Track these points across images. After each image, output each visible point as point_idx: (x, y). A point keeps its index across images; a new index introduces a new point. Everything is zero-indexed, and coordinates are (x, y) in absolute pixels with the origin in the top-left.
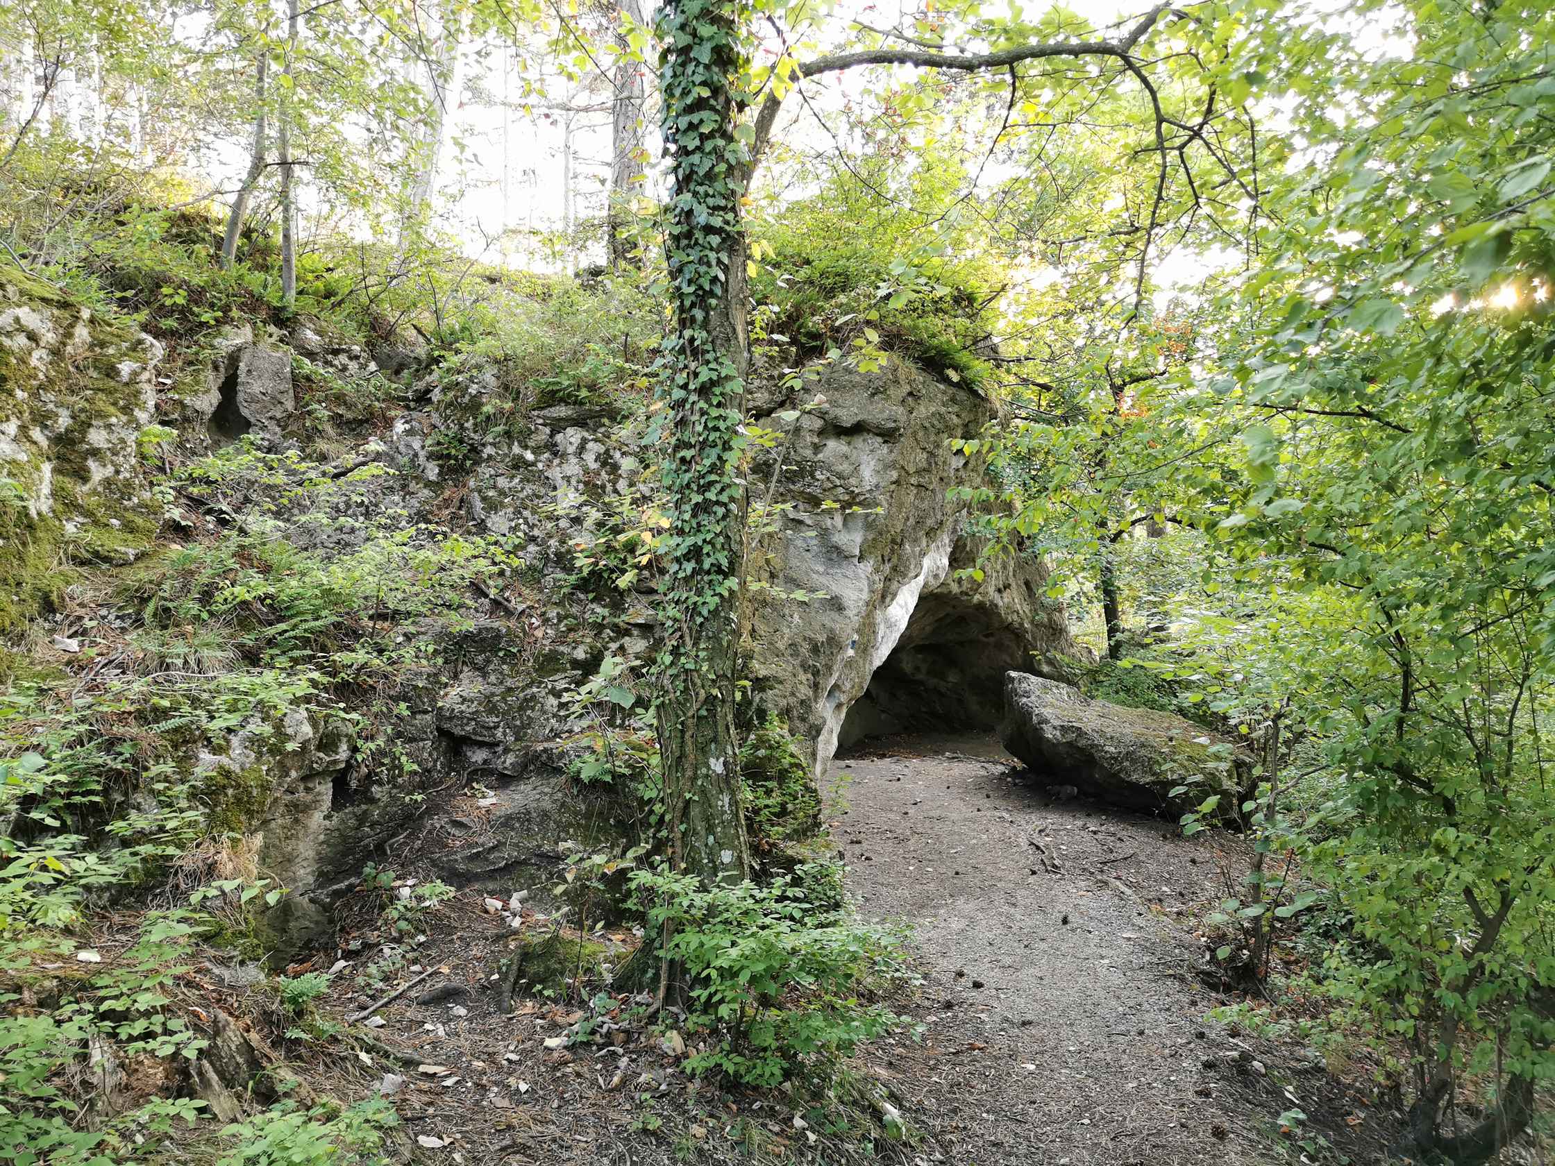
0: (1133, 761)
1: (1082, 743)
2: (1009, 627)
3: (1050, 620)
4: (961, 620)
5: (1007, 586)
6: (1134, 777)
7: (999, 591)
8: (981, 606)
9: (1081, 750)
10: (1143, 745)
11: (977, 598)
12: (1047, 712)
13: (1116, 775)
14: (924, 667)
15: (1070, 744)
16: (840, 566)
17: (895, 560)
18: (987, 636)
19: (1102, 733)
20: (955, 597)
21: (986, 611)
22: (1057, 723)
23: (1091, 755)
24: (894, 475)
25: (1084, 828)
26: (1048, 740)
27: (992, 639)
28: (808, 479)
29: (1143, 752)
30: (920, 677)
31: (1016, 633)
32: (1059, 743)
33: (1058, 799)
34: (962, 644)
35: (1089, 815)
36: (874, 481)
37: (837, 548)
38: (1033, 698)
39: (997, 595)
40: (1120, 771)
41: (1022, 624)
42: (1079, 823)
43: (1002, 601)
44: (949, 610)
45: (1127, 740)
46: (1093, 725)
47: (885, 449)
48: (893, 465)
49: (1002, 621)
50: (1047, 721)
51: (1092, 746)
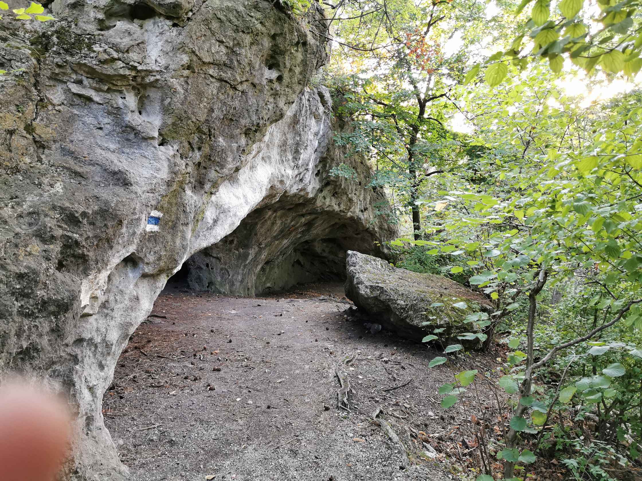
0: (416, 311)
1: (383, 298)
2: (367, 230)
3: (389, 227)
4: (344, 226)
5: (366, 209)
6: (415, 322)
7: (362, 211)
8: (352, 218)
9: (382, 302)
10: (422, 300)
11: (349, 214)
12: (362, 277)
13: (403, 320)
14: (327, 250)
15: (376, 298)
16: (139, 147)
17: (206, 149)
18: (357, 234)
19: (396, 291)
20: (337, 214)
21: (355, 222)
22: (368, 284)
23: (389, 305)
24: (185, 59)
25: (380, 357)
26: (362, 295)
27: (359, 236)
28: (85, 51)
29: (422, 305)
30: (325, 254)
31: (372, 234)
32: (369, 298)
33: (369, 332)
34: (345, 238)
35: (386, 346)
36: (163, 62)
37: (133, 129)
38: (357, 267)
39: (360, 213)
40: (407, 317)
41: (374, 229)
42: (377, 353)
43: (363, 217)
44: (337, 221)
45: (411, 296)
46: (391, 286)
47: (175, 31)
48: (181, 48)
49: (363, 227)
50: (361, 283)
51: (390, 300)
